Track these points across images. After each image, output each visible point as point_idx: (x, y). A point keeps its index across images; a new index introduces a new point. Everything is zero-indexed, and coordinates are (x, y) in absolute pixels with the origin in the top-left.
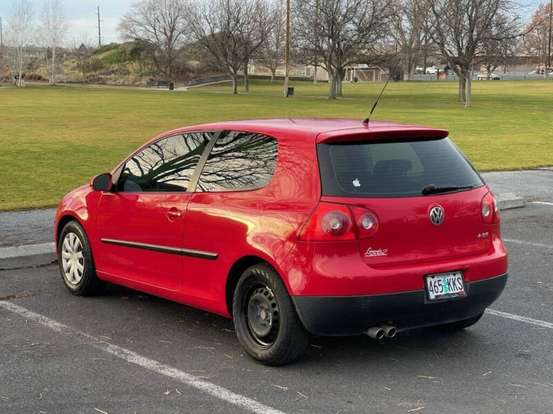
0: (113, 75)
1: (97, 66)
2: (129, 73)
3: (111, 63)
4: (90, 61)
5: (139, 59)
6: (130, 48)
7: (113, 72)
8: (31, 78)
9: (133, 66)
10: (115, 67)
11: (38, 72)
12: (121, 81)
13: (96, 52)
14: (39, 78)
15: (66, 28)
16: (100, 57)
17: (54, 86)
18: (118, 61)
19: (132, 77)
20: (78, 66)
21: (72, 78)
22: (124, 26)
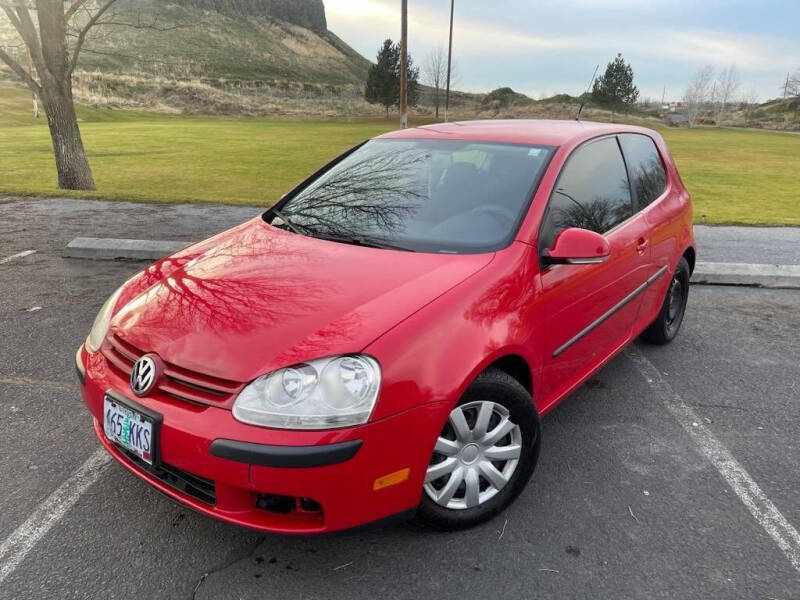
0: (770, 122)
1: (760, 115)
2: (784, 120)
3: (772, 113)
4: (756, 111)
5: (796, 111)
6: (789, 102)
7: (771, 120)
8: (708, 122)
9: (788, 116)
10: (774, 115)
11: (714, 119)
12: (775, 126)
13: (764, 105)
14: (713, 123)
15: (737, 86)
16: (765, 108)
17: (719, 128)
18: (779, 111)
19: (784, 124)
20: (746, 115)
21: (737, 123)
22: (787, 84)
